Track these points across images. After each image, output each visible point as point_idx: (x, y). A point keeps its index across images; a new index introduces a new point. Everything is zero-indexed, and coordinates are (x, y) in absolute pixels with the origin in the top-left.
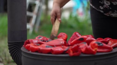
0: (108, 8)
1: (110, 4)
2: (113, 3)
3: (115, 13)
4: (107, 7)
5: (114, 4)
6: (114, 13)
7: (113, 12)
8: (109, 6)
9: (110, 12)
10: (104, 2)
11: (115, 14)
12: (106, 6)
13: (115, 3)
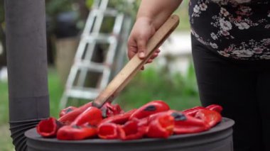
0: (227, 36)
1: (231, 28)
2: (237, 25)
3: (242, 49)
4: (225, 35)
5: (241, 28)
6: (241, 47)
7: (238, 46)
8: (229, 31)
9: (232, 46)
10: (219, 23)
11: (242, 51)
12: (224, 32)
13: (243, 26)
